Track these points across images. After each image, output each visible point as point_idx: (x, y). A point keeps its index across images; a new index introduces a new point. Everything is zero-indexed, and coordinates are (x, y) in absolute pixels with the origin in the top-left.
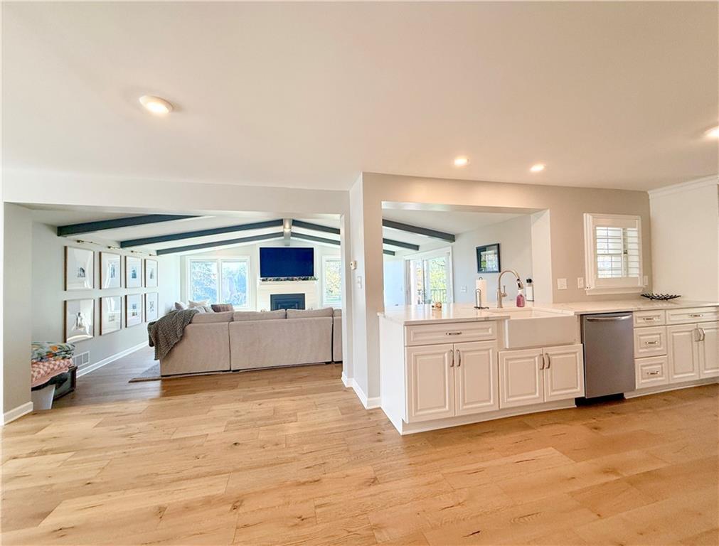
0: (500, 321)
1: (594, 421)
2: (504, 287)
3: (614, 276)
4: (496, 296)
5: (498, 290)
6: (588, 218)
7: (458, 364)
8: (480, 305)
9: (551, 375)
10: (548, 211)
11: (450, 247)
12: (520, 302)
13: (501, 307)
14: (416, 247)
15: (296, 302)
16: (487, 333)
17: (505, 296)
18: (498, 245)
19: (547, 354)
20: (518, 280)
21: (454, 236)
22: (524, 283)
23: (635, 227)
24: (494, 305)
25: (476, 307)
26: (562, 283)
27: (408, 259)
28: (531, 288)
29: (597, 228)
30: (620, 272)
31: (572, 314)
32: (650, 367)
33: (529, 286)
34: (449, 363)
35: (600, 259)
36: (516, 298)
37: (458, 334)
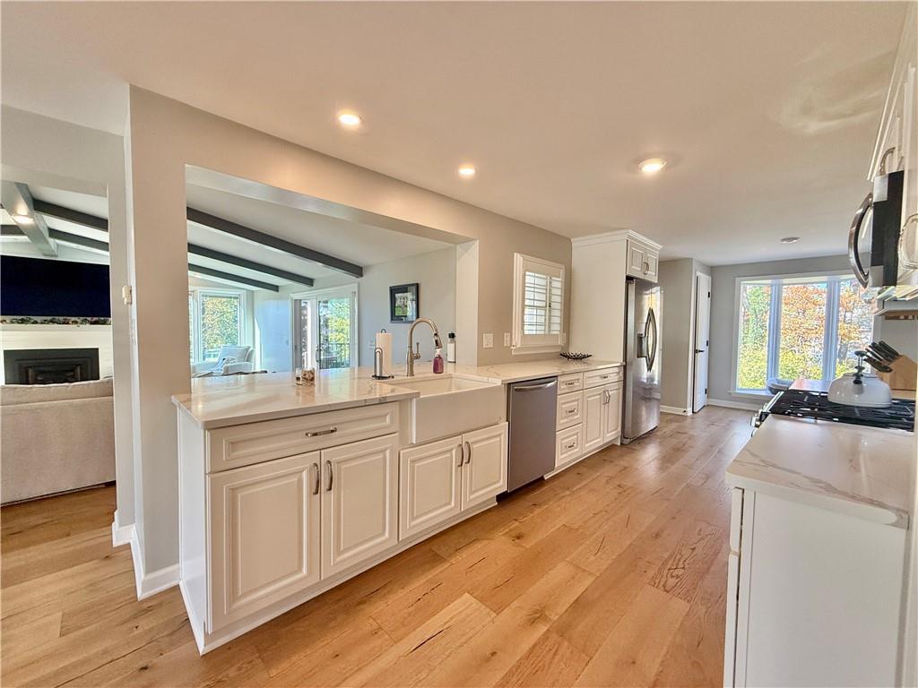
0: (403, 401)
1: (517, 524)
2: (418, 344)
3: (538, 333)
4: (406, 357)
5: (408, 349)
6: (518, 259)
7: (327, 487)
8: (381, 372)
9: (471, 471)
10: (477, 242)
11: (356, 285)
12: (438, 366)
13: (412, 374)
14: (309, 282)
15: (79, 365)
16: (384, 424)
17: (418, 357)
18: (417, 286)
19: (467, 443)
20: (436, 334)
21: (361, 268)
22: (444, 337)
23: (559, 277)
24: (401, 373)
25: (375, 376)
26: (488, 340)
27: (298, 298)
28: (453, 345)
29: (527, 273)
30: (543, 328)
31: (499, 383)
32: (568, 440)
33: (451, 342)
34: (310, 487)
35: (527, 311)
36: (433, 360)
37: (332, 431)
